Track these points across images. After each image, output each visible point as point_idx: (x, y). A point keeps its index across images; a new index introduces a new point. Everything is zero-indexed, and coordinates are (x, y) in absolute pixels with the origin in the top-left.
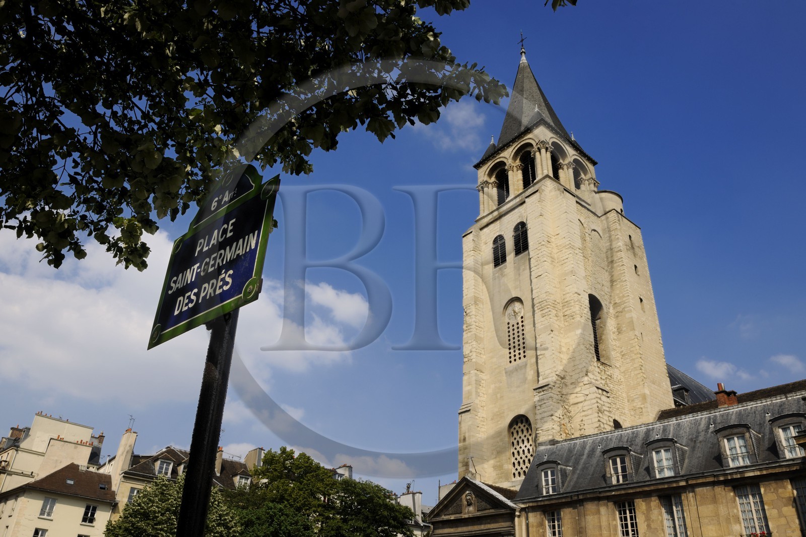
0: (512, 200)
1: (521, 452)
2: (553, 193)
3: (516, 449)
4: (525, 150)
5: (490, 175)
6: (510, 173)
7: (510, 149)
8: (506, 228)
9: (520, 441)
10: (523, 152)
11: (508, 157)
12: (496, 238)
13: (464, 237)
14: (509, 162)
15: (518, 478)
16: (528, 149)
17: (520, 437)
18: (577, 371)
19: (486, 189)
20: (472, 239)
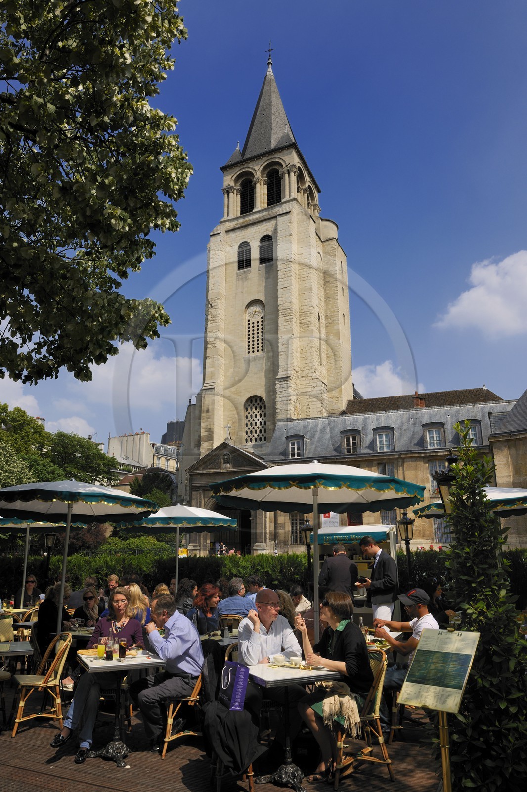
0: (259, 212)
1: (254, 423)
2: (300, 217)
3: (249, 421)
4: (274, 167)
5: (236, 181)
6: (258, 185)
7: (260, 162)
8: (253, 236)
9: (254, 415)
10: (271, 168)
11: (257, 169)
12: (243, 243)
13: (211, 236)
14: (258, 175)
15: (250, 443)
16: (277, 167)
17: (254, 413)
18: (308, 368)
19: (231, 194)
20: (219, 239)
